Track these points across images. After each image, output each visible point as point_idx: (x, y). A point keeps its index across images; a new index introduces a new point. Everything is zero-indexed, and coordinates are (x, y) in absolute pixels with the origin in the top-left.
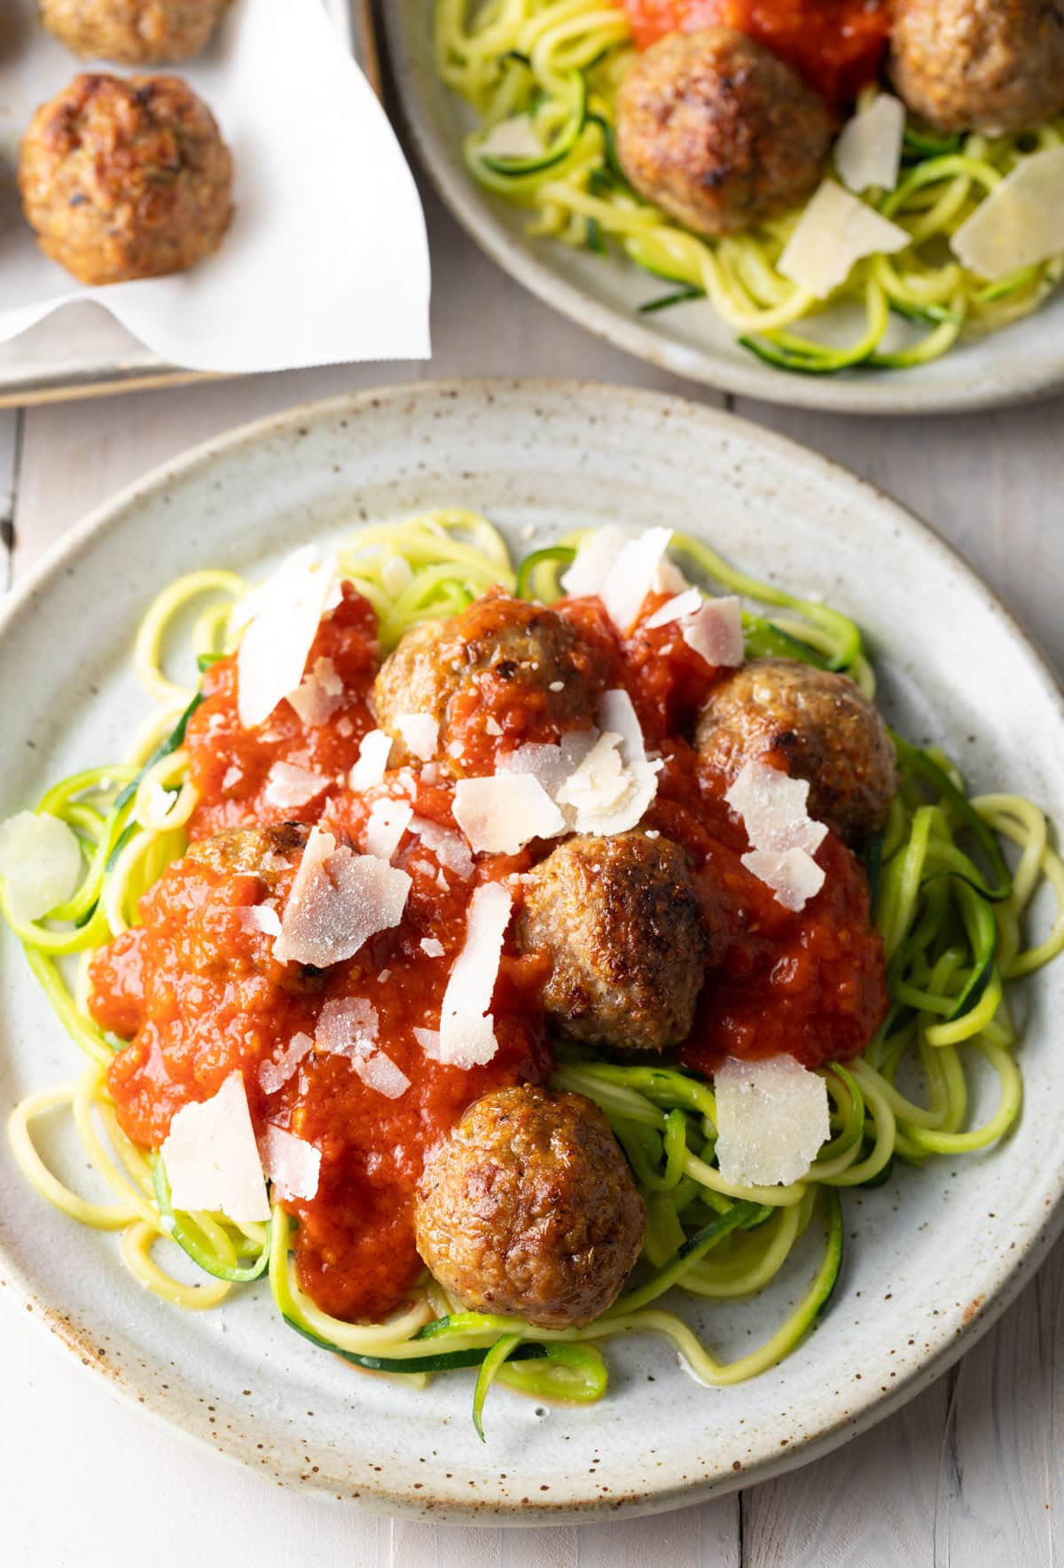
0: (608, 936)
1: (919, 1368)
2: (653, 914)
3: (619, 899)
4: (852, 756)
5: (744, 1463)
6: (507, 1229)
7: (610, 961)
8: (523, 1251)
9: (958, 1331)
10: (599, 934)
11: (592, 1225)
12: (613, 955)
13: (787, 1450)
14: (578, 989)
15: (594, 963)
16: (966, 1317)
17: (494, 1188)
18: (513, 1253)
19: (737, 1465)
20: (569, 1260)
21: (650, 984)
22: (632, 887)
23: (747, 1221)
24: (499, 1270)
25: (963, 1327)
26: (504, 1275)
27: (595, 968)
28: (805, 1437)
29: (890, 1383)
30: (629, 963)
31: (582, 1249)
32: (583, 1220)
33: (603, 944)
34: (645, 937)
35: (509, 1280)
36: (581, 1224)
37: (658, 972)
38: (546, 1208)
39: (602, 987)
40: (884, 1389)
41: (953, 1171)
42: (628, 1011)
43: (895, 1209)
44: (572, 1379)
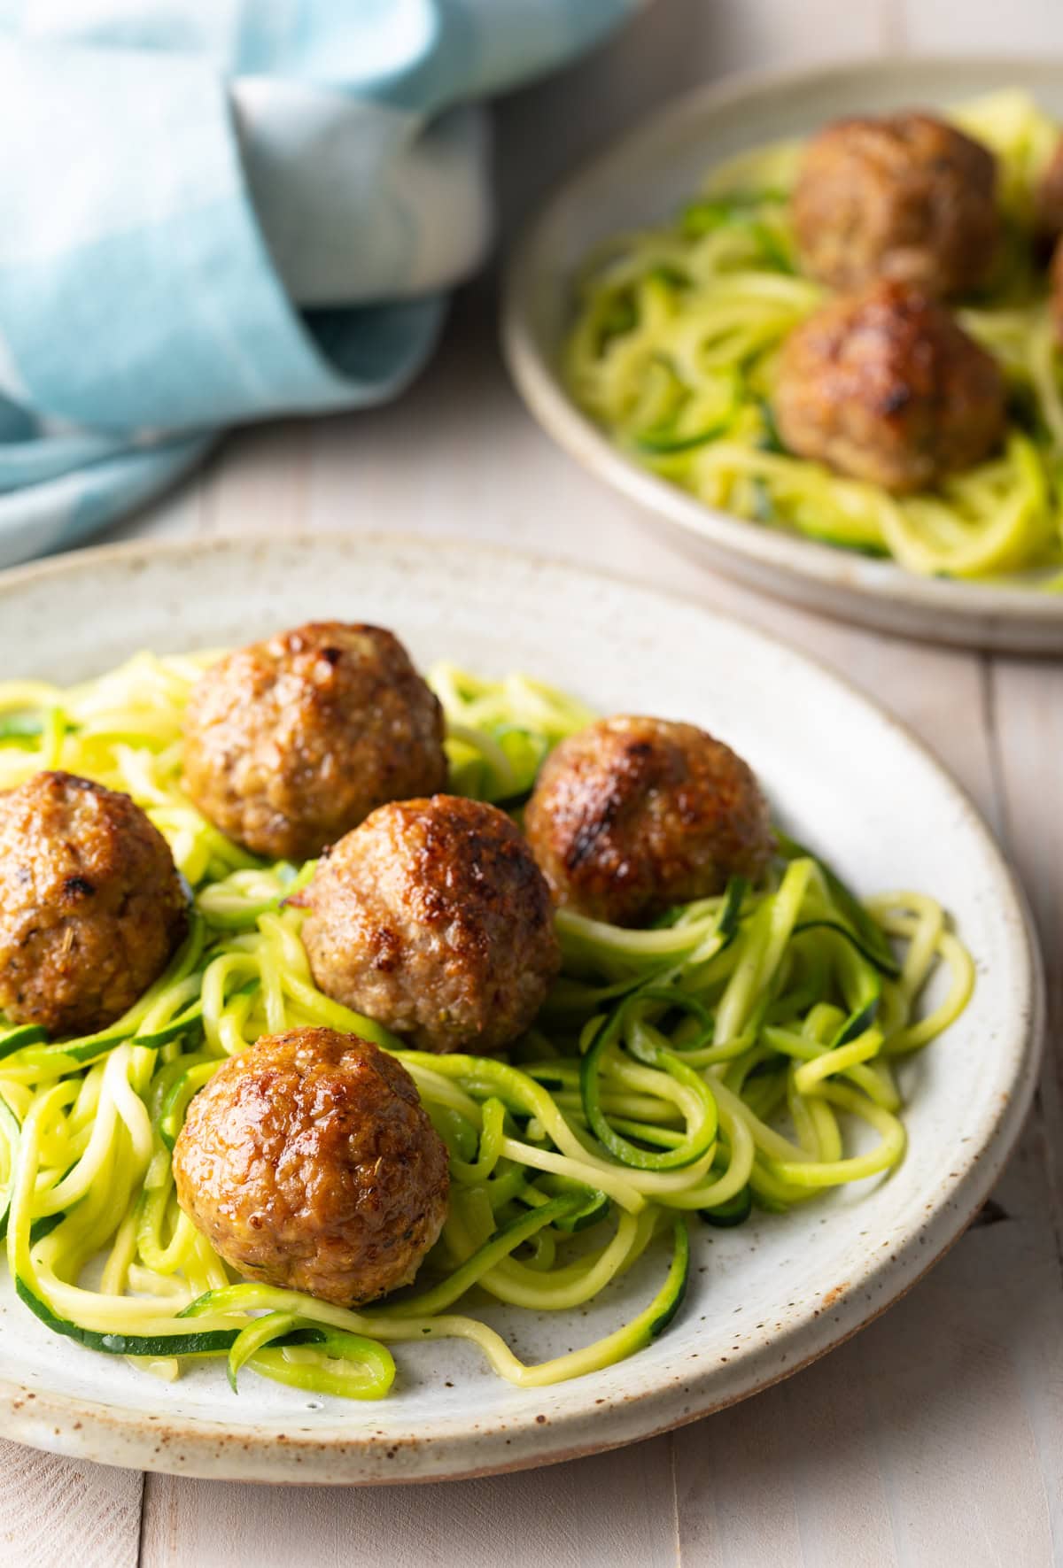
0: (424, 874)
1: (767, 1343)
2: (478, 860)
3: (441, 840)
4: (718, 781)
5: (550, 1415)
6: (280, 1132)
7: (424, 899)
8: (298, 1154)
9: (817, 1313)
10: (414, 873)
11: (380, 1134)
12: (427, 892)
13: (600, 1408)
14: (386, 931)
15: (406, 900)
16: (827, 1301)
17: (270, 1092)
18: (287, 1158)
19: (541, 1419)
20: (353, 1172)
21: (469, 927)
22: (455, 832)
23: (572, 1213)
24: (268, 1181)
25: (823, 1310)
26: (273, 1187)
27: (407, 908)
28: (626, 1398)
29: (732, 1355)
30: (445, 901)
31: (369, 1158)
32: (370, 1124)
33: (418, 882)
34: (464, 879)
35: (279, 1192)
36: (368, 1127)
37: (478, 916)
38: (328, 1105)
39: (414, 932)
40: (724, 1360)
41: (823, 1218)
42: (443, 962)
43: (753, 1249)
44: (354, 1374)
